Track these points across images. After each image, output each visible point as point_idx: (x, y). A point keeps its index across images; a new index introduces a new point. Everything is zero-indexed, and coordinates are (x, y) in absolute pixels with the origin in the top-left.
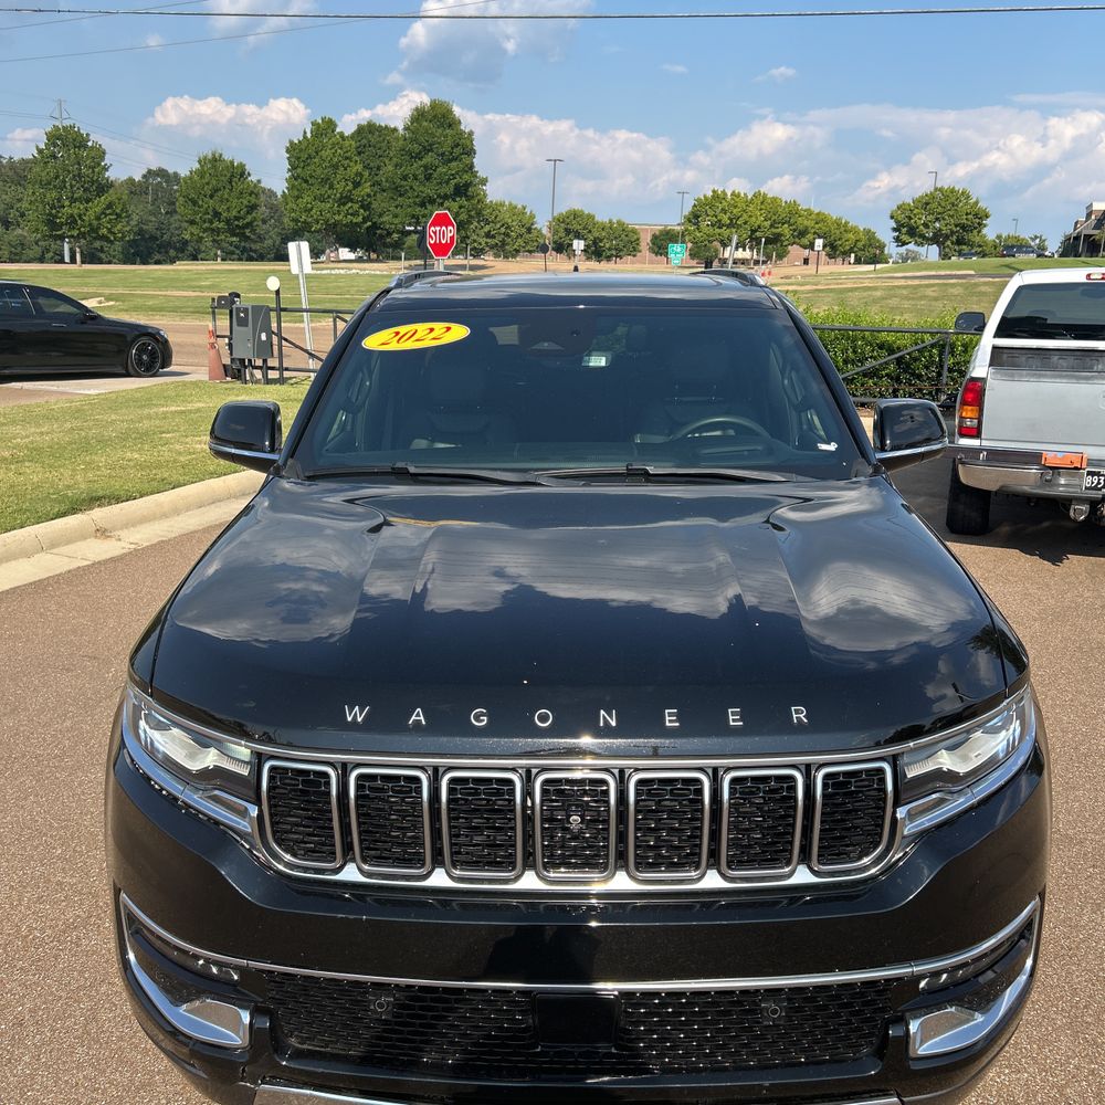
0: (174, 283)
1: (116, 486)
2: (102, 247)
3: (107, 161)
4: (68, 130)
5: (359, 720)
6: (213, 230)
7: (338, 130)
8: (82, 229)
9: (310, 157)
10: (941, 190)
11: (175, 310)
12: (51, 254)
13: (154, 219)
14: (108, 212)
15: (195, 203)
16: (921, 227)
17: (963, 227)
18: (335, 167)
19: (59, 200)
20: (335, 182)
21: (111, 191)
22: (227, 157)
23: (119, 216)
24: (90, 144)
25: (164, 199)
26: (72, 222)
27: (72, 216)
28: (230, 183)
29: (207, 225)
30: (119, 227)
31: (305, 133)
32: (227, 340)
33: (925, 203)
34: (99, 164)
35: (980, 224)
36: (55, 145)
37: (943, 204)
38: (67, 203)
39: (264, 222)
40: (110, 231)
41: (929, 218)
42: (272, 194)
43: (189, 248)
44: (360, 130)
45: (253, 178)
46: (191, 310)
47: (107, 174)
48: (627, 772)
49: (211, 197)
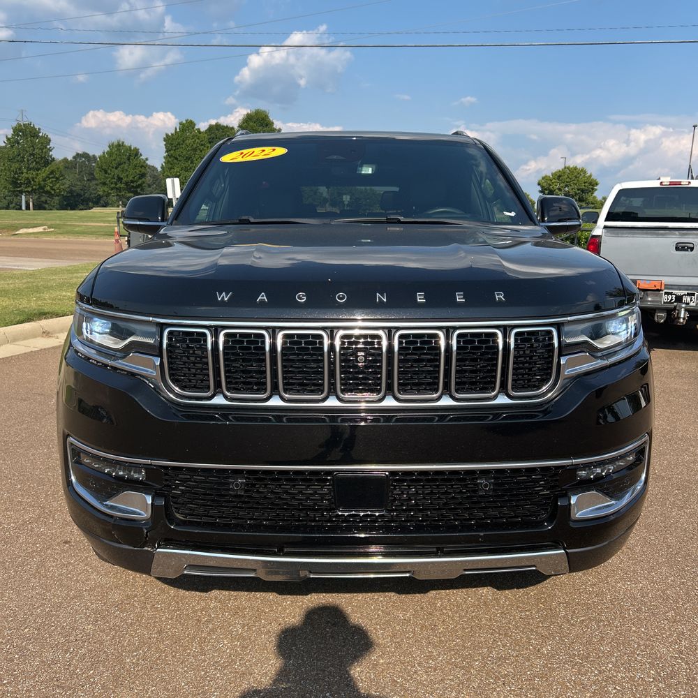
0: (91, 219)
1: (56, 309)
2: (46, 201)
3: (51, 145)
4: (27, 126)
5: (226, 299)
6: (117, 189)
7: (196, 127)
8: (34, 187)
9: (179, 144)
10: (568, 168)
11: (92, 233)
12: (13, 205)
13: (79, 184)
14: (51, 176)
15: (106, 172)
16: (557, 190)
17: (583, 191)
18: (195, 150)
19: (20, 169)
20: (195, 159)
21: (53, 163)
22: (127, 144)
23: (57, 179)
24: (40, 134)
25: (87, 172)
26: (28, 182)
27: (28, 178)
28: (129, 159)
29: (113, 185)
30: (58, 186)
31: (176, 129)
32: (126, 238)
33: (559, 176)
34: (46, 147)
35: (593, 189)
36: (18, 135)
37: (570, 177)
38: (25, 171)
39: (149, 186)
40: (51, 188)
41: (562, 185)
42: (154, 169)
43: (102, 202)
44: (211, 128)
45: (143, 157)
46: (103, 233)
47: (51, 153)
48: (393, 331)
49: (116, 168)
